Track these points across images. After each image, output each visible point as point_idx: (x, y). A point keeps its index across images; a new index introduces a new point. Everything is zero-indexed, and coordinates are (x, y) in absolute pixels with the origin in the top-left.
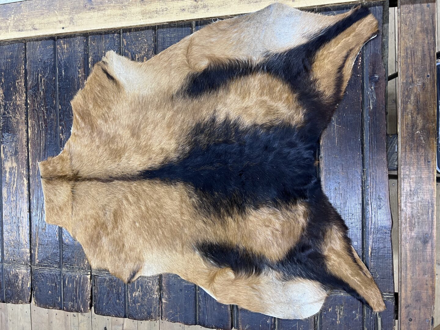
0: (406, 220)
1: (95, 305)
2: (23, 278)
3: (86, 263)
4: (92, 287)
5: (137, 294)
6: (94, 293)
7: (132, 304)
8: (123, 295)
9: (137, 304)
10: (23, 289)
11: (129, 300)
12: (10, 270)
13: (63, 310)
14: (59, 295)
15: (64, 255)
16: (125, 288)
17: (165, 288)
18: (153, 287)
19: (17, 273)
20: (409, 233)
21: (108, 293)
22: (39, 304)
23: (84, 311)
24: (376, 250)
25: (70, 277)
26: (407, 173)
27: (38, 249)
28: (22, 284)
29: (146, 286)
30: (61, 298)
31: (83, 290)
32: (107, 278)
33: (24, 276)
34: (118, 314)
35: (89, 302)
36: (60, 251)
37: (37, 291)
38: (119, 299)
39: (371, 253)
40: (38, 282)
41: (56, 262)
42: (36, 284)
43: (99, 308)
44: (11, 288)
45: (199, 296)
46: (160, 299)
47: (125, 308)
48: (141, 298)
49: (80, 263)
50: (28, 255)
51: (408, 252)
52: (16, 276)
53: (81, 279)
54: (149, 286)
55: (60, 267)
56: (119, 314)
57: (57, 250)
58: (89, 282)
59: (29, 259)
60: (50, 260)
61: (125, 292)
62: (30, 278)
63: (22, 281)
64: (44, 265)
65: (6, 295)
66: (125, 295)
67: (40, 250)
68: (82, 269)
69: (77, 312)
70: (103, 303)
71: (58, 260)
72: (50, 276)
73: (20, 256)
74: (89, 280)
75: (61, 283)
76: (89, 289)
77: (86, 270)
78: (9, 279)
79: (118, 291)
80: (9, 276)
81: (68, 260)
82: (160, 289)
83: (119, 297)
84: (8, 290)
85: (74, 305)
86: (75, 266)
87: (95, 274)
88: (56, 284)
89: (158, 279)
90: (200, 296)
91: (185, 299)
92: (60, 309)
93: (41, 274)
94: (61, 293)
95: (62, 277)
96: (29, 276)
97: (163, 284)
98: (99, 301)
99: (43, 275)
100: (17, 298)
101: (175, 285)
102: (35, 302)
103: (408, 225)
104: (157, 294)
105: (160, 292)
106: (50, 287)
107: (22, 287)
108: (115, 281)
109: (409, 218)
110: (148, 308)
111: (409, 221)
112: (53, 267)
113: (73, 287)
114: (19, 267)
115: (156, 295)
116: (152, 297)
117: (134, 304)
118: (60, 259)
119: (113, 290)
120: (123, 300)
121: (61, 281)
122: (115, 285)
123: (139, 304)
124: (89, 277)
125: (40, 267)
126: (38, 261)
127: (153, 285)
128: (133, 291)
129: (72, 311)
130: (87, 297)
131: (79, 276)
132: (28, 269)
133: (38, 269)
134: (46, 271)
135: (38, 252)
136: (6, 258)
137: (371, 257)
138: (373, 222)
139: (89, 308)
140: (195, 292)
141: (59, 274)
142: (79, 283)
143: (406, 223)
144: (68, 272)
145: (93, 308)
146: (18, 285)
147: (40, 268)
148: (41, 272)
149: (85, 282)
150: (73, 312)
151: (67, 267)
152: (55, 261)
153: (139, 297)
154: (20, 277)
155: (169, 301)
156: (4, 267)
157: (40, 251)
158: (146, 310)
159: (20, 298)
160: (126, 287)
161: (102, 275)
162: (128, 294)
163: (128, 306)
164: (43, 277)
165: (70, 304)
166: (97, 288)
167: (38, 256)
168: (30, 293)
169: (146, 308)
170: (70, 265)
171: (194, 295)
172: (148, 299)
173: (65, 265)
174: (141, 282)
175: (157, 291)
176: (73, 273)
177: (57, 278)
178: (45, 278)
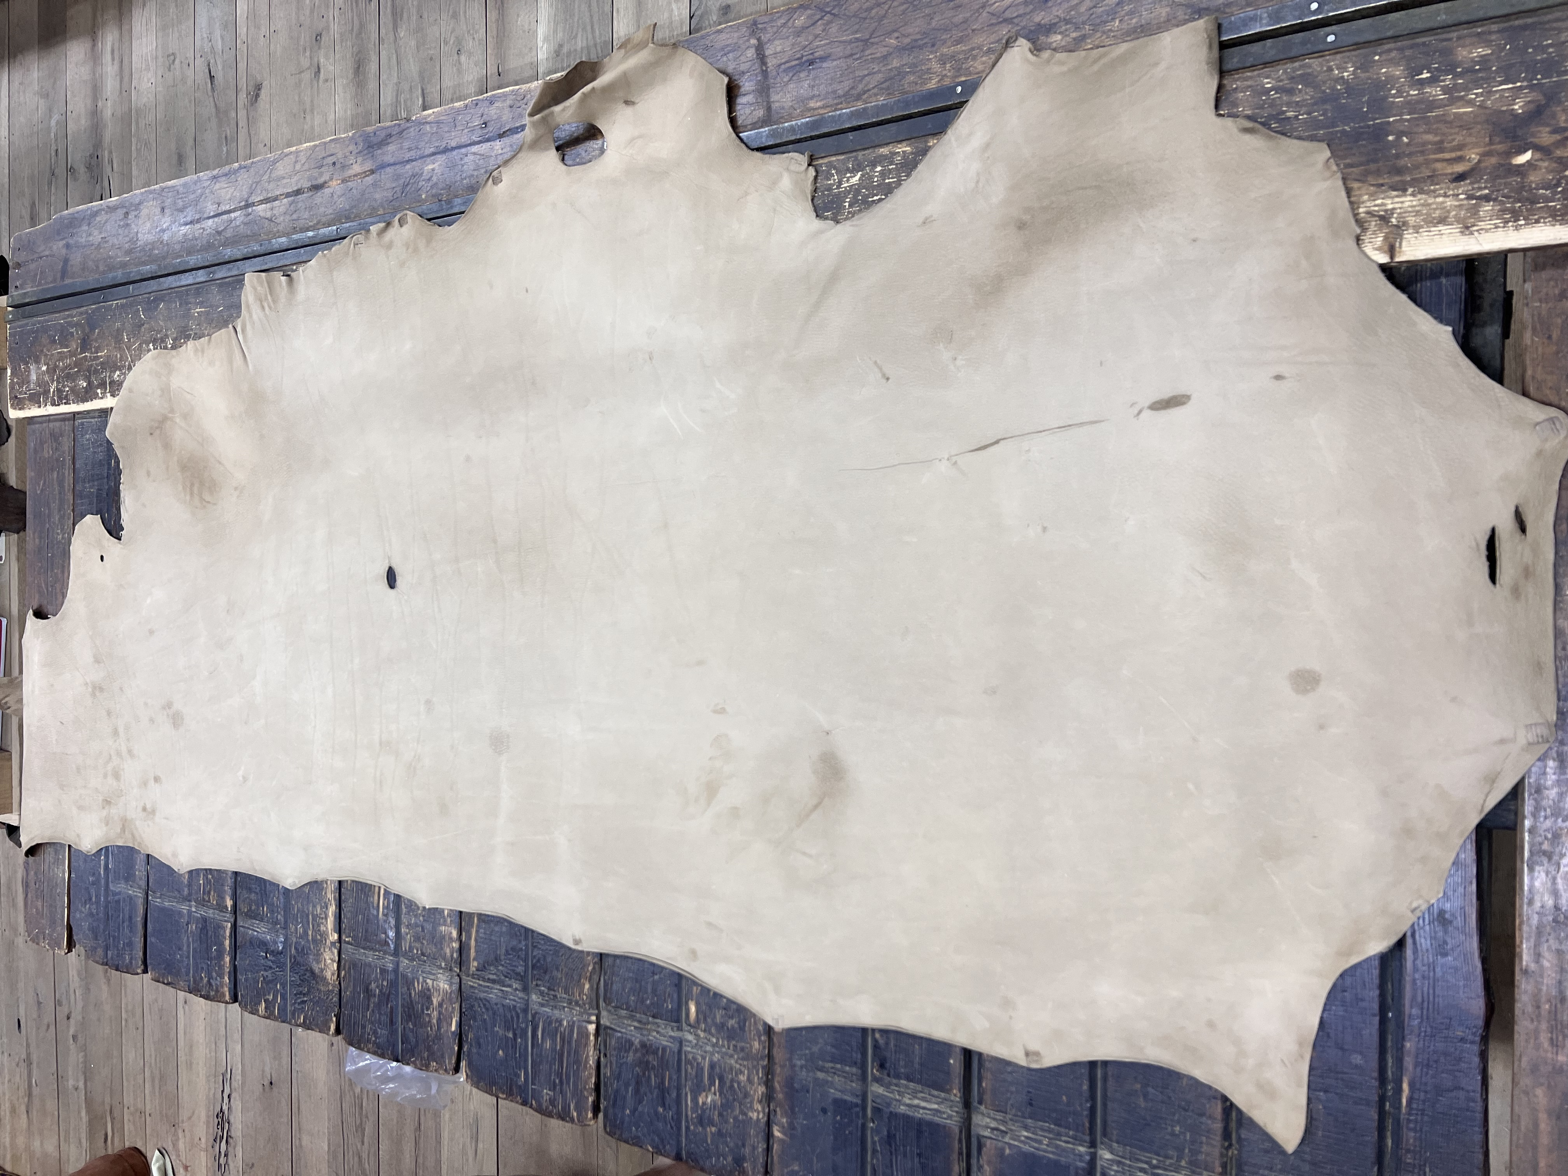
0: (1538, 1007)
1: (605, 1108)
2: (440, 1005)
3: (586, 990)
4: (599, 1058)
5: (709, 1100)
6: (605, 1074)
7: (696, 1126)
8: (674, 1095)
9: (708, 1129)
10: (440, 1034)
11: (689, 1113)
12: (413, 979)
13: (531, 1107)
14: (522, 1063)
15: (535, 957)
16: (679, 1077)
17: (780, 1096)
18: (751, 1089)
19: (429, 990)
20: (1546, 1051)
21: (638, 1083)
22: (475, 1079)
23: (579, 1120)
24: (1426, 1092)
25: (549, 1022)
26: (1546, 846)
27: (477, 931)
28: (439, 1020)
29: (732, 1081)
30: (526, 1074)
31: (577, 1062)
32: (637, 1042)
33: (443, 1000)
34: (661, 1147)
35: (591, 1099)
36: (526, 945)
37: (471, 1045)
38: (664, 1105)
39: (1410, 1100)
40: (475, 1020)
41: (518, 974)
42: (470, 1026)
43: (616, 1120)
44: (415, 1025)
45: (872, 1138)
46: (769, 1124)
47: (679, 1134)
48: (720, 1115)
49: (573, 989)
50: (454, 945)
51: (1540, 1115)
52: (426, 995)
53: (572, 1031)
54: (739, 1083)
55: (525, 989)
56: (664, 1147)
57: (520, 942)
58: (592, 1044)
59: (455, 955)
60: (503, 966)
61: (679, 1089)
62: (457, 1006)
63: (440, 1013)
64: (489, 979)
65: (402, 1043)
66: (679, 1096)
67: (481, 935)
68: (577, 1004)
69: (563, 1119)
70: (624, 1109)
71: (520, 969)
72: (501, 1010)
73: (436, 945)
74: (592, 1038)
75: (526, 1033)
76: (591, 1062)
77: (585, 1009)
78: (411, 1001)
79: (663, 1082)
80: (410, 994)
81: (545, 972)
82: (769, 1097)
83: (663, 1098)
84: (407, 1030)
85: (555, 1099)
86: (561, 994)
87: (608, 1024)
88: (515, 1035)
89: (763, 1067)
90: (876, 1139)
91: (836, 1139)
92: (524, 1103)
93: (481, 999)
94: (526, 1061)
95: (530, 1018)
96: (454, 1000)
97: (777, 1085)
98: (615, 1101)
99: (486, 1004)
100: (426, 1055)
101: (808, 1091)
102: (467, 1075)
103: (1544, 1026)
104: (760, 1109)
105: (769, 1106)
106: (501, 1039)
107: (439, 1028)
108: (655, 1052)
109: (1549, 1001)
110: (737, 1145)
111: (1550, 1012)
112: (510, 986)
113: (553, 1049)
114: (434, 974)
115: (757, 1113)
116: (745, 1114)
117: (702, 1126)
118: (526, 966)
119: (649, 1077)
120: (674, 1109)
121: (527, 1027)
122: (655, 1063)
123: (713, 1129)
124: (592, 1028)
125: (481, 982)
126: (475, 964)
127: (749, 1080)
128: (698, 1088)
129: (550, 1115)
130: (586, 1083)
131: (568, 1022)
132: (453, 981)
133: (476, 985)
134: (494, 994)
135: (476, 940)
136: (405, 946)
137: (1410, 1114)
138: (1419, 999)
139: (590, 1115)
140: (864, 1126)
141: (523, 1006)
142: (569, 1043)
143: (1539, 1015)
144: (542, 1005)
145: (601, 1115)
146: (429, 1022)
147: (481, 985)
148: (482, 995)
149: (583, 1041)
150: (553, 1117)
151: (542, 994)
152: (513, 971)
153: (715, 1107)
154: (435, 1001)
155: (792, 1137)
156: (401, 969)
157: (481, 938)
158: (731, 1150)
159: (432, 1056)
160: (683, 1075)
161: (624, 1030)
162: (686, 1094)
163: (687, 1128)
164: (487, 1009)
165: (546, 1093)
166: (611, 1062)
167: (476, 951)
168: (456, 1048)
169: (732, 1145)
170: (549, 989)
171: (859, 1134)
172: (735, 1119)
173: (537, 985)
174: (720, 1067)
175: (760, 1102)
176: (556, 1012)
177: (518, 1017)
178: (491, 1012)
